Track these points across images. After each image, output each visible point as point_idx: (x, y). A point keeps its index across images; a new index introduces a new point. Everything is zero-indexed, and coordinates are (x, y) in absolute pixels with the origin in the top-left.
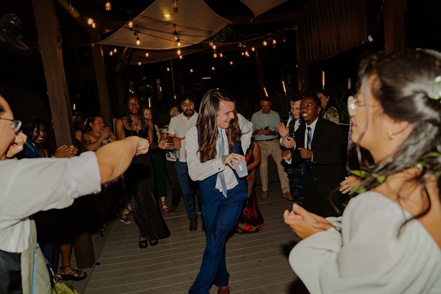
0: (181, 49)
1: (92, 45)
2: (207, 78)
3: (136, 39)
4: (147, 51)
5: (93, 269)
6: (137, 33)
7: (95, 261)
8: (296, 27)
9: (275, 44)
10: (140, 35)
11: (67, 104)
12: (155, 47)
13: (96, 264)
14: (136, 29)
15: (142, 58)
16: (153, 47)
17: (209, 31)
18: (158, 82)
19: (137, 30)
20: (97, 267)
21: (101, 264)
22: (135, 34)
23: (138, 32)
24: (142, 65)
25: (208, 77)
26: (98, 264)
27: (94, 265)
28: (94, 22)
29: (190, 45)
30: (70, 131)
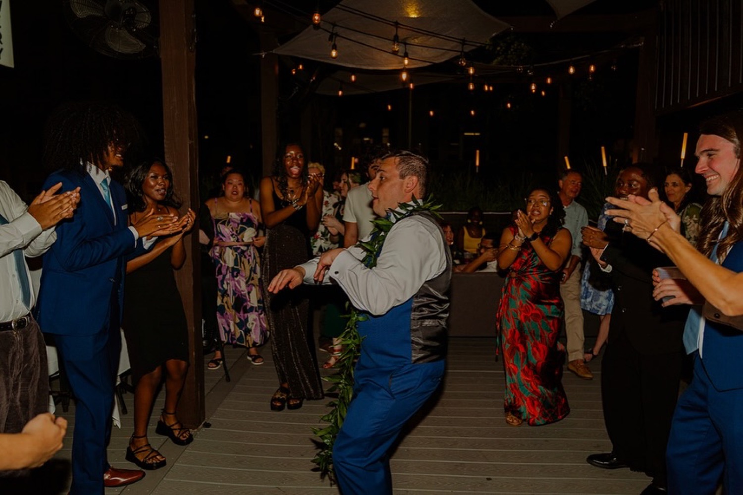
0: (409, 71)
1: (261, 54)
2: (472, 134)
3: (331, 47)
4: (353, 71)
5: (198, 432)
6: (334, 36)
7: (204, 419)
8: (641, 43)
9: (593, 73)
10: (339, 42)
11: (191, 145)
12: (365, 65)
13: (204, 424)
14: (333, 30)
15: (345, 84)
16: (361, 65)
17: (462, 38)
18: (386, 133)
19: (334, 32)
20: (204, 429)
21: (212, 426)
22: (331, 39)
23: (337, 35)
24: (342, 95)
25: (474, 132)
26: (207, 425)
27: (201, 426)
28: (263, 14)
29: (428, 64)
30: (189, 192)
